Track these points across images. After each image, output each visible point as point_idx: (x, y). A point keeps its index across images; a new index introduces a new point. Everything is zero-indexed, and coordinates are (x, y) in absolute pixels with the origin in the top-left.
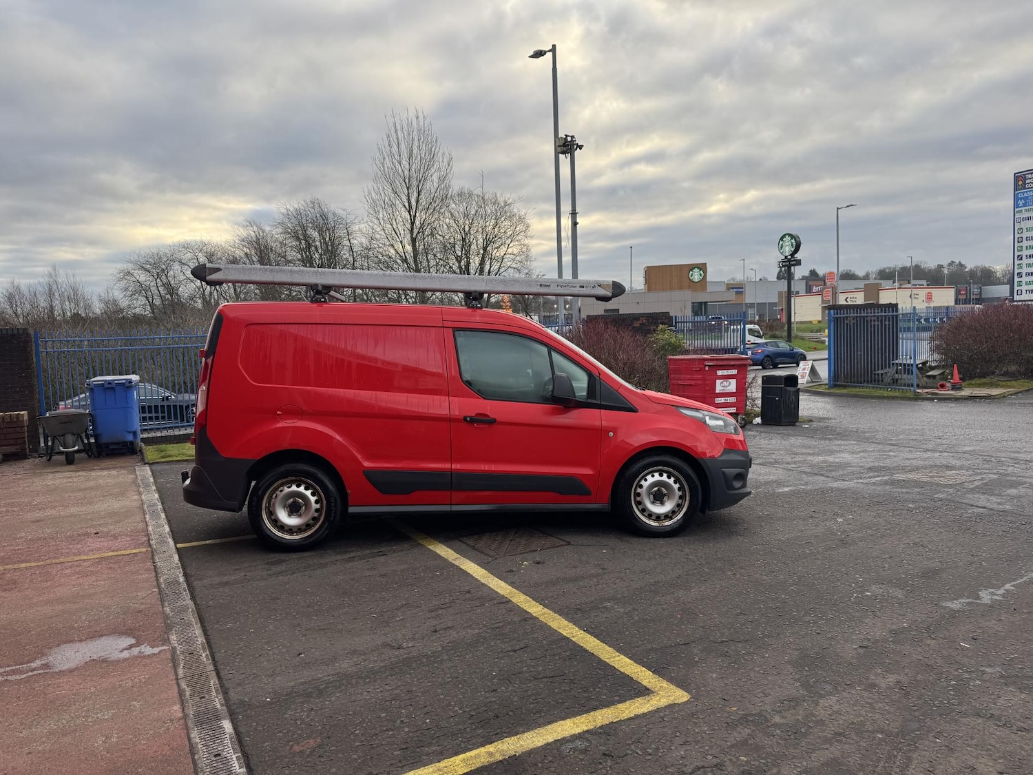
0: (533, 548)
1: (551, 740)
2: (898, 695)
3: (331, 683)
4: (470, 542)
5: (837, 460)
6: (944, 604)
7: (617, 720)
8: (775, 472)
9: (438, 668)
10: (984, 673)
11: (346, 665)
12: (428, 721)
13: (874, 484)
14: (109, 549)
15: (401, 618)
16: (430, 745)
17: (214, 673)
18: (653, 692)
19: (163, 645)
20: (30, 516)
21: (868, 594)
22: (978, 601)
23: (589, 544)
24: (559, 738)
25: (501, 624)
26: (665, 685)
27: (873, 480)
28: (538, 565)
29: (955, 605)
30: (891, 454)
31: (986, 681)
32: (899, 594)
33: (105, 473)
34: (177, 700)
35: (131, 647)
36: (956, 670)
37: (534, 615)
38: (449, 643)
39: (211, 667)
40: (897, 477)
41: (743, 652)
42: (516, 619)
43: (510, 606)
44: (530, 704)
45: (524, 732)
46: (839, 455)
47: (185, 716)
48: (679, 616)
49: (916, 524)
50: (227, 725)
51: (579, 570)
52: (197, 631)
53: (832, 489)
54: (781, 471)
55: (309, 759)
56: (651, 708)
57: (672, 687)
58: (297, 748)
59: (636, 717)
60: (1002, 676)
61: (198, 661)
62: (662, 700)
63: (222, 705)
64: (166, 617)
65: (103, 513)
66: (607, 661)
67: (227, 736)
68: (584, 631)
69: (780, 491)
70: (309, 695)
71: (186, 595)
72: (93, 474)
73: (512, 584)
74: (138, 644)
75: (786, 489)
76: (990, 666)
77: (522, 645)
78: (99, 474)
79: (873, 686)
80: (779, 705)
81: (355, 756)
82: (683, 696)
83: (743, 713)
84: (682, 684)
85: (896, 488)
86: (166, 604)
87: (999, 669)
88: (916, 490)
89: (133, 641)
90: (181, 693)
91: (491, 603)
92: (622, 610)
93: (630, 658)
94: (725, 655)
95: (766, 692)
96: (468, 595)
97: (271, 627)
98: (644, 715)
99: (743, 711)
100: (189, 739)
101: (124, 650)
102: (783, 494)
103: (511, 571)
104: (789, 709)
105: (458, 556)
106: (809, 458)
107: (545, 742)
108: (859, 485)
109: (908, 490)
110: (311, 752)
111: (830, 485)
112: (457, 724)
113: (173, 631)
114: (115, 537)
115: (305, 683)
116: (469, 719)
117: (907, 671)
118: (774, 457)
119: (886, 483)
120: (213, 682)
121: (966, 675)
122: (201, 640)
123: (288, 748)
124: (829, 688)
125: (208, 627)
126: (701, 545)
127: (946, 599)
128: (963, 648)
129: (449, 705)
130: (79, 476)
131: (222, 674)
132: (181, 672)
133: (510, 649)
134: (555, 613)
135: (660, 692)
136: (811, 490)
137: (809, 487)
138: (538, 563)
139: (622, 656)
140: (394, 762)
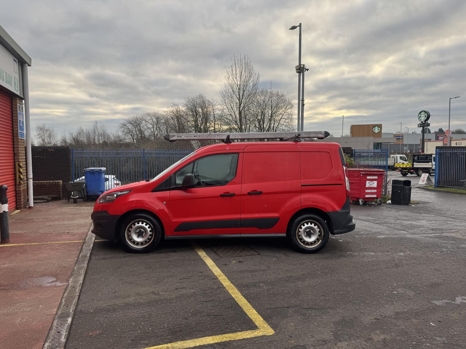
0: (241, 255)
1: (198, 345)
2: (381, 346)
3: (121, 306)
4: (215, 250)
5: (418, 224)
6: (433, 302)
7: (233, 340)
8: (382, 227)
9: (168, 305)
10: (435, 340)
11: (131, 300)
12: (150, 329)
13: (430, 237)
14: (69, 240)
15: (166, 281)
16: (145, 340)
17: (78, 297)
18: (258, 329)
19: (65, 282)
20: (48, 224)
21: (395, 292)
22: (453, 302)
23: (269, 255)
24: (202, 345)
25: (207, 289)
26: (266, 326)
27: (430, 235)
28: (240, 263)
29: (438, 303)
30: (450, 222)
31: (433, 344)
32: (412, 294)
33: (86, 208)
34: (57, 306)
35: (53, 282)
36: (420, 337)
37: (225, 286)
38: (180, 295)
39: (78, 294)
40: (445, 234)
41: (313, 314)
42: (215, 287)
43: (216, 280)
44: (199, 327)
45: (188, 340)
46: (421, 221)
47: (57, 313)
48: (292, 294)
49: (441, 259)
50: (70, 320)
51: (257, 267)
52: (82, 278)
53: (407, 238)
54: (385, 227)
55: (93, 339)
56: (253, 336)
57: (269, 327)
58: (90, 334)
59: (244, 339)
60: (444, 343)
61: (75, 291)
62: (260, 333)
63: (73, 311)
64: (74, 270)
65: (75, 225)
66: (245, 311)
67: (67, 325)
68: (243, 296)
69: (379, 237)
70: (109, 311)
71: (86, 262)
72: (82, 208)
73: (223, 271)
74: (56, 281)
75: (382, 236)
76: (440, 337)
77: (211, 299)
78: (83, 208)
79: (371, 339)
80: (316, 343)
81: (111, 341)
82: (271, 332)
83: (296, 344)
84: (273, 326)
85: (441, 240)
86: (77, 265)
87: (444, 339)
88: (451, 242)
89: (55, 279)
90: (60, 304)
91: (209, 278)
92: (266, 288)
93: (257, 311)
94: (304, 315)
95: (313, 335)
96: (200, 274)
97: (111, 280)
98: (248, 339)
99: (297, 343)
100: (52, 323)
101: (50, 283)
102: (380, 239)
103: (226, 265)
104: (320, 345)
105: (206, 255)
106: (404, 222)
107: (194, 345)
108: (422, 237)
109: (447, 242)
110: (95, 336)
111: (407, 236)
112: (162, 332)
113: (73, 277)
114: (74, 235)
115: (110, 305)
116: (168, 330)
117: (393, 334)
118: (386, 220)
119: (437, 237)
120: (75, 300)
121: (424, 340)
122: (81, 282)
123: (87, 333)
124: (346, 337)
125: (87, 276)
126: (323, 260)
127: (436, 299)
128: (430, 326)
129: (164, 323)
130: (76, 208)
131: (80, 297)
132: (66, 295)
133: (205, 300)
134: (235, 286)
135: (262, 329)
136: (395, 238)
137: (395, 236)
138: (240, 262)
139: (254, 310)
140: (126, 345)
